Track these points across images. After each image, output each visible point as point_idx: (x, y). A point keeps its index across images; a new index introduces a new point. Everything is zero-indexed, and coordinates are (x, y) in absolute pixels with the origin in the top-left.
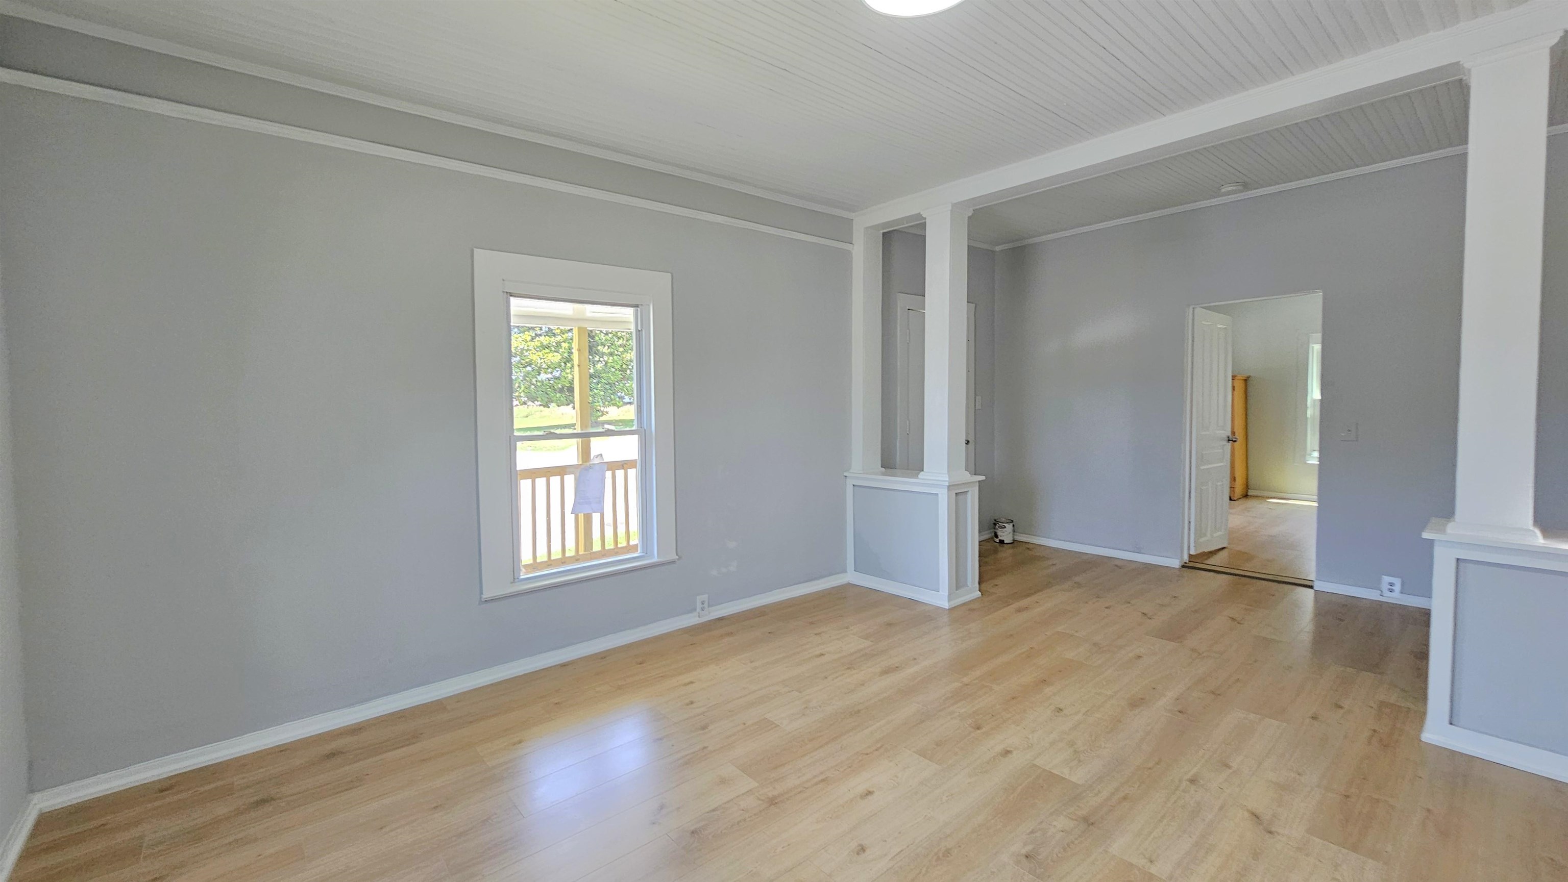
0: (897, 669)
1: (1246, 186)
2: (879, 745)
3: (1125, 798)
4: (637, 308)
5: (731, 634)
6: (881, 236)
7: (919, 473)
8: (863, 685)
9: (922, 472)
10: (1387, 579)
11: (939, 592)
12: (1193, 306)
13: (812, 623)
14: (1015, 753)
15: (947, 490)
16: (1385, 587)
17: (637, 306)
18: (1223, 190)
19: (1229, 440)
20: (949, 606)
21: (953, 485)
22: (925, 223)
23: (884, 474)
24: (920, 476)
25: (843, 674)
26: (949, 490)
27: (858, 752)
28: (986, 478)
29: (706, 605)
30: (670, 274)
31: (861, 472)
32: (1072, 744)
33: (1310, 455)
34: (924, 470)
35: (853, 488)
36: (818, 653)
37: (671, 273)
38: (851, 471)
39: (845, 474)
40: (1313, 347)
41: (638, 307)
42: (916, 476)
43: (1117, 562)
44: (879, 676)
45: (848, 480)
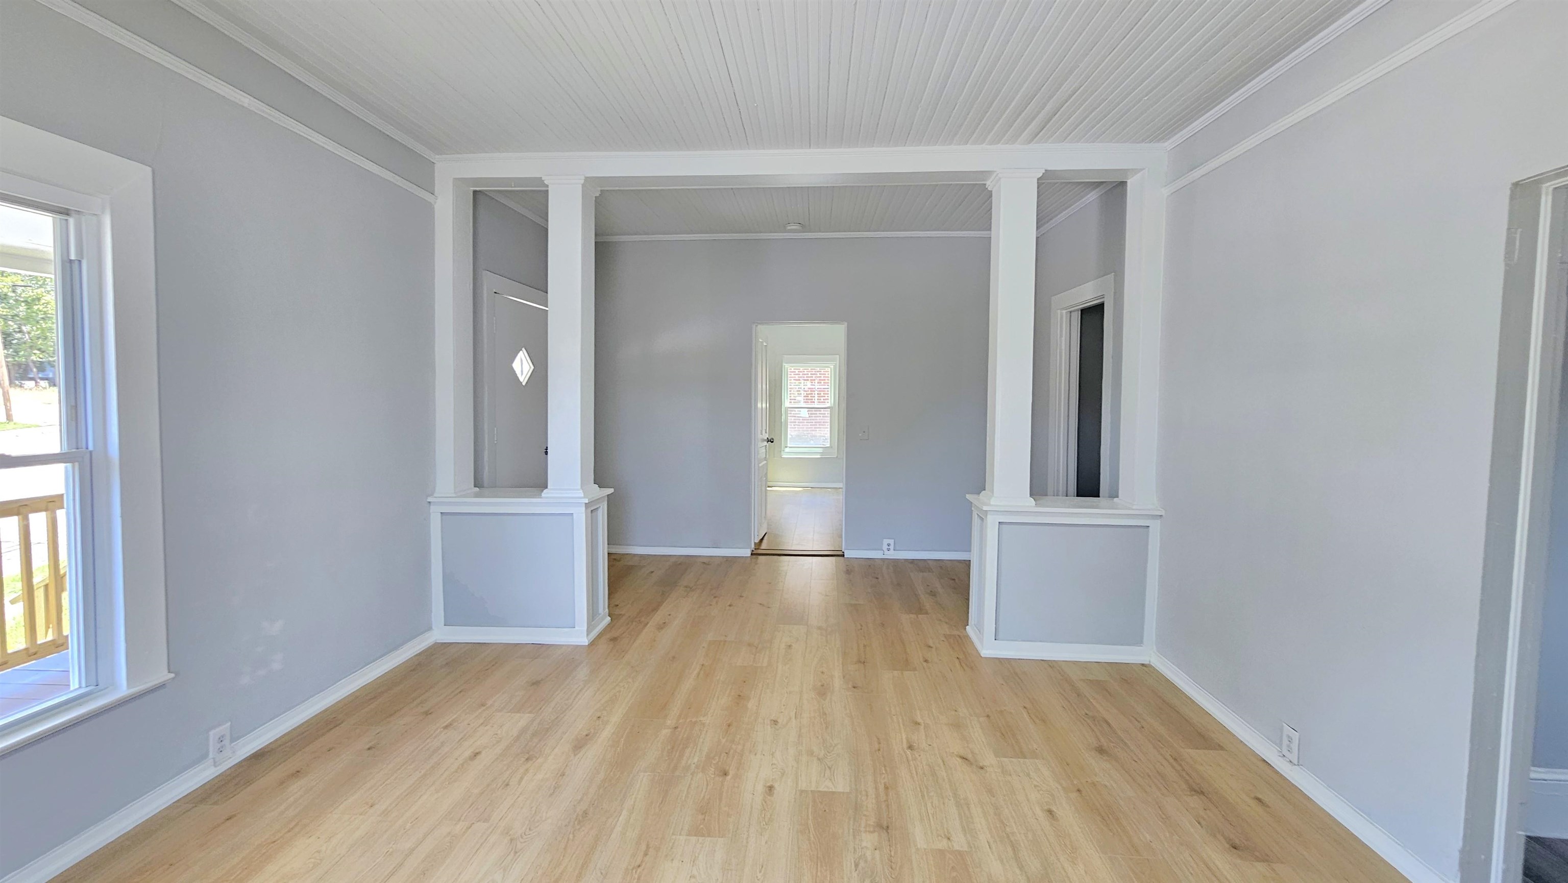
0: (588, 737)
1: (804, 228)
2: (643, 847)
3: (886, 788)
4: (65, 217)
5: (297, 774)
6: (472, 193)
7: (542, 491)
8: (563, 775)
9: (546, 490)
10: (886, 542)
11: (574, 628)
12: (756, 324)
13: (427, 713)
14: (776, 785)
15: (584, 508)
16: (885, 547)
17: (66, 212)
18: (789, 228)
19: (768, 441)
20: (589, 641)
21: (591, 502)
22: (547, 191)
23: (477, 495)
24: (543, 495)
25: (527, 770)
26: (586, 508)
27: (627, 869)
28: (615, 490)
29: (226, 742)
30: (149, 169)
31: (454, 495)
32: (811, 753)
33: (784, 451)
34: (548, 487)
35: (442, 517)
36: (468, 753)
37: (152, 168)
38: (435, 495)
39: (429, 499)
40: (785, 365)
41: (68, 214)
42: (539, 496)
43: (705, 560)
44: (575, 755)
45: (433, 508)
